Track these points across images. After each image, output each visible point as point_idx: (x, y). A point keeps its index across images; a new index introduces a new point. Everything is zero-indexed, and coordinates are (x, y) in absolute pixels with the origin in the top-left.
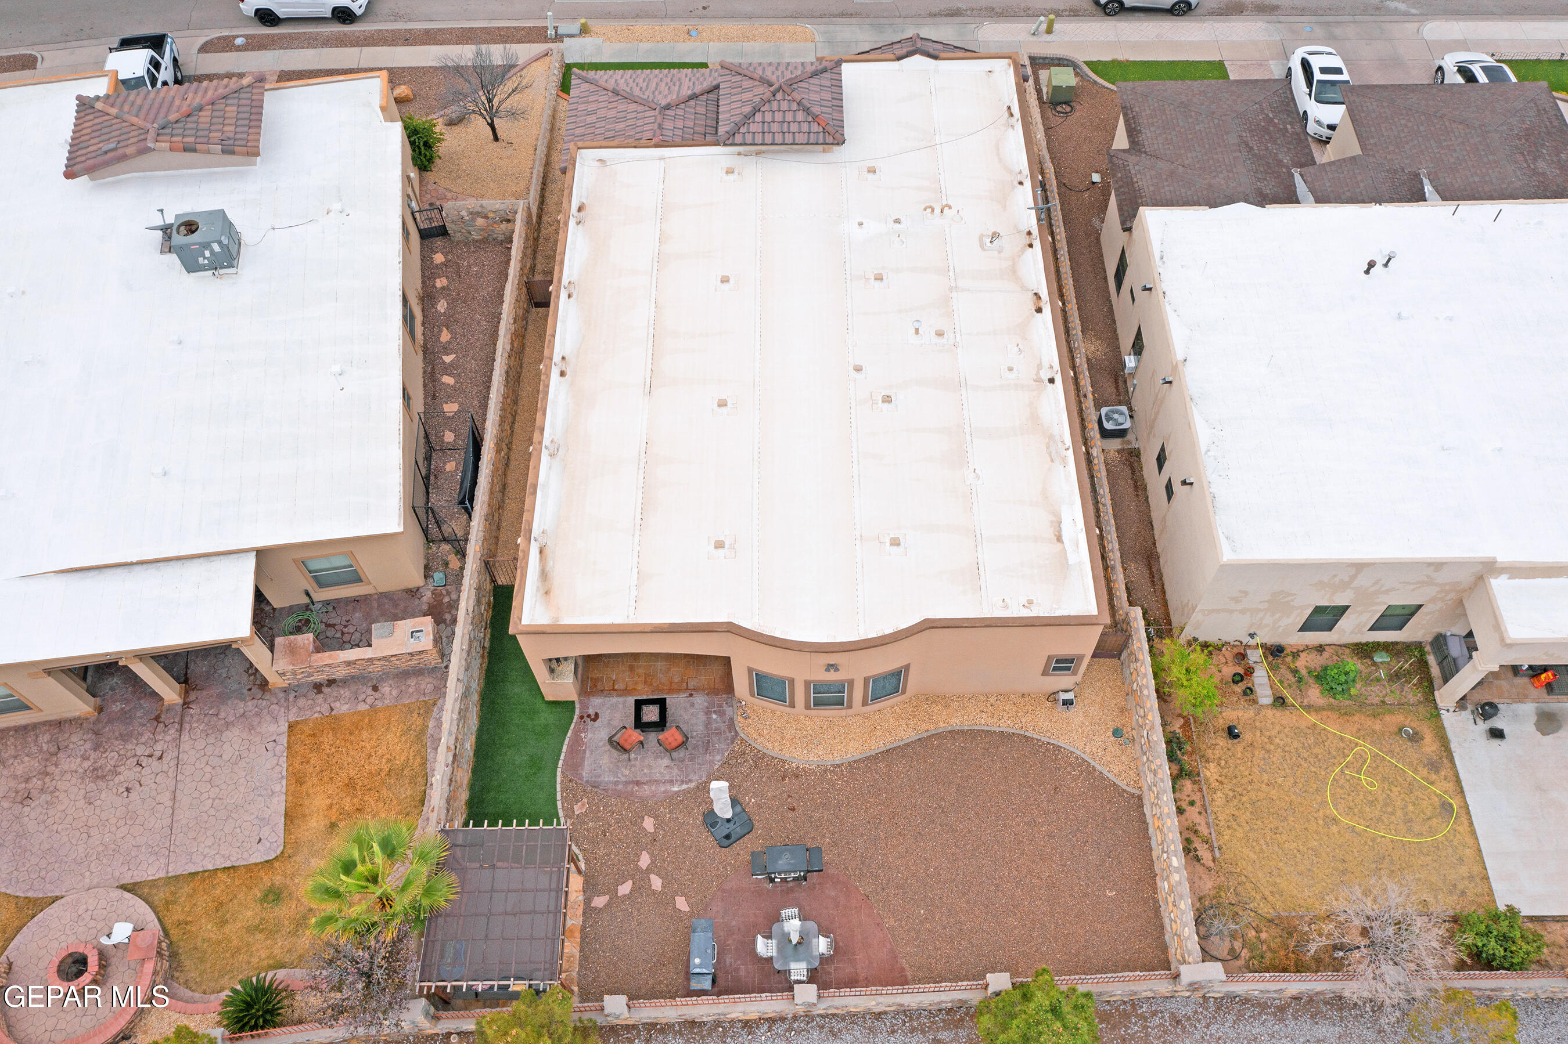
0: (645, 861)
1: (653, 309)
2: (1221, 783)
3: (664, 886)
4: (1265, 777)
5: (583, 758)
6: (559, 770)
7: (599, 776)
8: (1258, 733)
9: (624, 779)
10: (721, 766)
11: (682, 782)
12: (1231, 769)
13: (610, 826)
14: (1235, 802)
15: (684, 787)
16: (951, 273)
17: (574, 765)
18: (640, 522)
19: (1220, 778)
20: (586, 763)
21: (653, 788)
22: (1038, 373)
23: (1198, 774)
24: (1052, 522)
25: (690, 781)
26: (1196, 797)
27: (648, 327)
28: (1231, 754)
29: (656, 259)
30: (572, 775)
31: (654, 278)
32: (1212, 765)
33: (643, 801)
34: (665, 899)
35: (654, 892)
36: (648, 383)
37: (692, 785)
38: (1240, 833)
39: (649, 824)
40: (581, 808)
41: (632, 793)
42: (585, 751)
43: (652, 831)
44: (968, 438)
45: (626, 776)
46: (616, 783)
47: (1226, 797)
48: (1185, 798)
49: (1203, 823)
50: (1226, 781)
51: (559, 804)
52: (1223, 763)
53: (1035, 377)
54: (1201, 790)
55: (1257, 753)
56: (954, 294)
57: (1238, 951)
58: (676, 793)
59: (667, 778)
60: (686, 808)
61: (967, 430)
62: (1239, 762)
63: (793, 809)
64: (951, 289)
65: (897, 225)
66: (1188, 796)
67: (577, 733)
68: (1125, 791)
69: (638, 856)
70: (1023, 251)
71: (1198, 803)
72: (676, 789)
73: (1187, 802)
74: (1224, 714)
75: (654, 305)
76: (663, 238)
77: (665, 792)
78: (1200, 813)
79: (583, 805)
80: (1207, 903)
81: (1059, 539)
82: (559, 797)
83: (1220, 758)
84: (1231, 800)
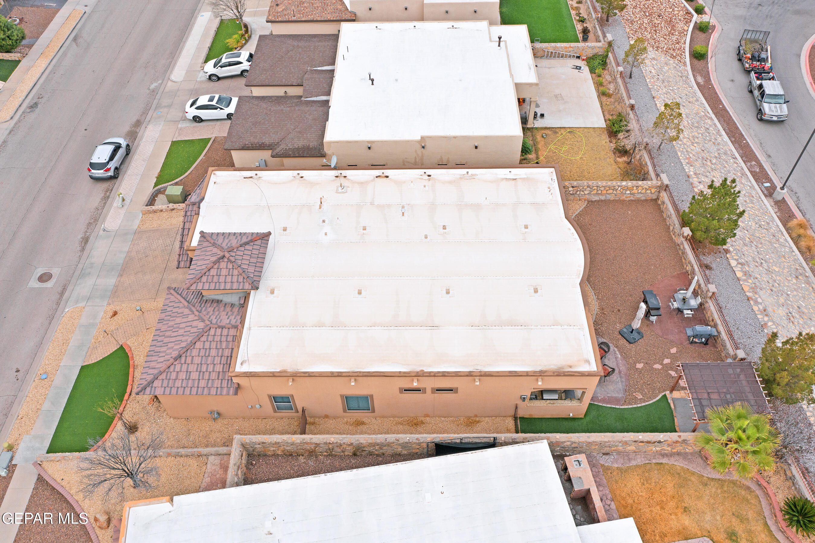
0: (658, 366)
1: (376, 328)
3: (668, 358)
5: (612, 397)
6: (621, 407)
7: (620, 389)
9: (619, 378)
10: (604, 338)
11: (615, 353)
13: (644, 382)
15: (617, 352)
16: (362, 204)
17: (617, 401)
20: (614, 395)
21: (621, 365)
25: (614, 350)
27: (389, 330)
29: (337, 328)
30: (622, 401)
31: (352, 328)
33: (629, 369)
34: (674, 358)
35: (671, 362)
36: (430, 328)
37: (616, 349)
39: (640, 366)
40: (639, 395)
41: (626, 374)
42: (608, 397)
43: (643, 364)
44: (464, 203)
45: (617, 378)
46: (622, 382)
51: (639, 405)
53: (427, 181)
56: (376, 203)
58: (621, 355)
59: (614, 360)
60: (628, 351)
61: (460, 203)
63: (619, 310)
64: (372, 204)
65: (326, 222)
67: (600, 401)
68: (586, 205)
69: (656, 369)
70: (348, 179)
72: (619, 356)
75: (373, 328)
76: (320, 325)
77: (621, 360)
79: (637, 394)
81: (515, 179)
82: (635, 406)
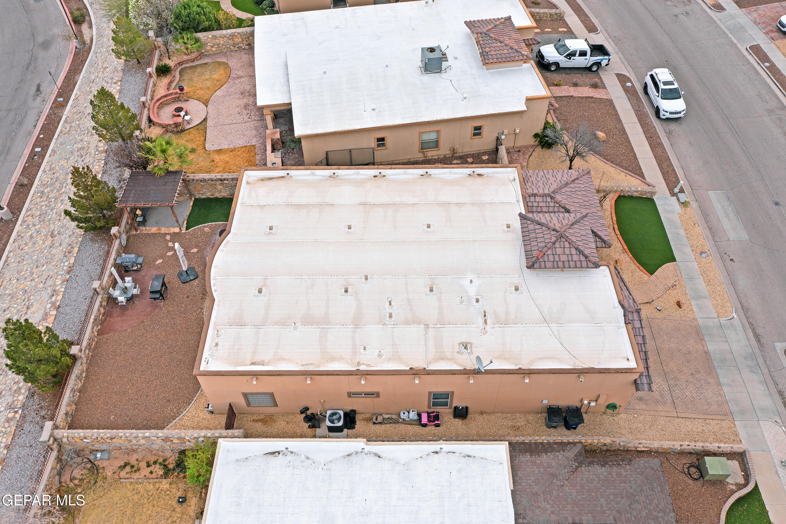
1: (412, 203)
2: (157, 490)
4: (154, 514)
8: (179, 515)
12: (163, 497)
14: (146, 495)
16: (439, 326)
18: (290, 204)
19: (160, 489)
21: (209, 251)
22: (363, 364)
23: (165, 478)
24: (264, 361)
26: (154, 475)
27: (401, 201)
28: (172, 498)
29: (445, 202)
31: (432, 202)
32: (168, 486)
33: (204, 248)
38: (129, 494)
44: (321, 327)
47: (149, 491)
48: (155, 470)
49: (140, 477)
50: (158, 492)
52: (168, 493)
53: (361, 362)
54: (157, 478)
55: (168, 512)
56: (422, 326)
57: (74, 481)
58: (205, 259)
61: (326, 326)
62: (166, 502)
63: (187, 297)
64: (427, 326)
65: (474, 301)
66: (156, 472)
71: (150, 476)
73: (153, 470)
74: (194, 498)
75: (415, 203)
77: (207, 255)
78: (145, 476)
80: (100, 471)
83: (171, 492)
84: (148, 493)
